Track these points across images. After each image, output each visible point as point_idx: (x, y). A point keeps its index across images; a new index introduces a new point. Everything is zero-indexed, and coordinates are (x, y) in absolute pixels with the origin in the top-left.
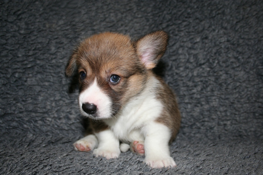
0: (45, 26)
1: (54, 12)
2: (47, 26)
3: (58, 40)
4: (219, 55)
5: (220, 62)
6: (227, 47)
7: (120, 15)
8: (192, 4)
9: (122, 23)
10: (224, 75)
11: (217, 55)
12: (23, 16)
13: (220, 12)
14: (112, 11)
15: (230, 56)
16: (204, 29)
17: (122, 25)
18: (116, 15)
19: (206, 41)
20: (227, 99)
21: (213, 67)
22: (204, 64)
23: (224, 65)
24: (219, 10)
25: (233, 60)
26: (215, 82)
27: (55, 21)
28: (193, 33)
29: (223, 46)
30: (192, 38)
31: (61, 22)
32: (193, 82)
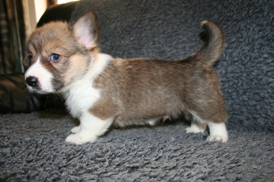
0: (121, 43)
1: (128, 32)
2: (123, 42)
3: (129, 52)
4: (253, 52)
5: (252, 58)
6: (260, 43)
7: (176, 27)
8: (232, 8)
9: (177, 33)
10: (256, 71)
11: (250, 52)
12: (110, 38)
13: (256, 10)
14: (170, 25)
15: (262, 51)
16: (239, 29)
17: (176, 35)
18: (173, 28)
19: (241, 40)
20: (258, 93)
21: (245, 63)
22: (237, 61)
23: (256, 61)
24: (257, 9)
25: (266, 56)
26: (246, 78)
27: (128, 38)
28: (230, 35)
29: (257, 43)
30: (229, 39)
31: (132, 39)
32: (227, 78)
